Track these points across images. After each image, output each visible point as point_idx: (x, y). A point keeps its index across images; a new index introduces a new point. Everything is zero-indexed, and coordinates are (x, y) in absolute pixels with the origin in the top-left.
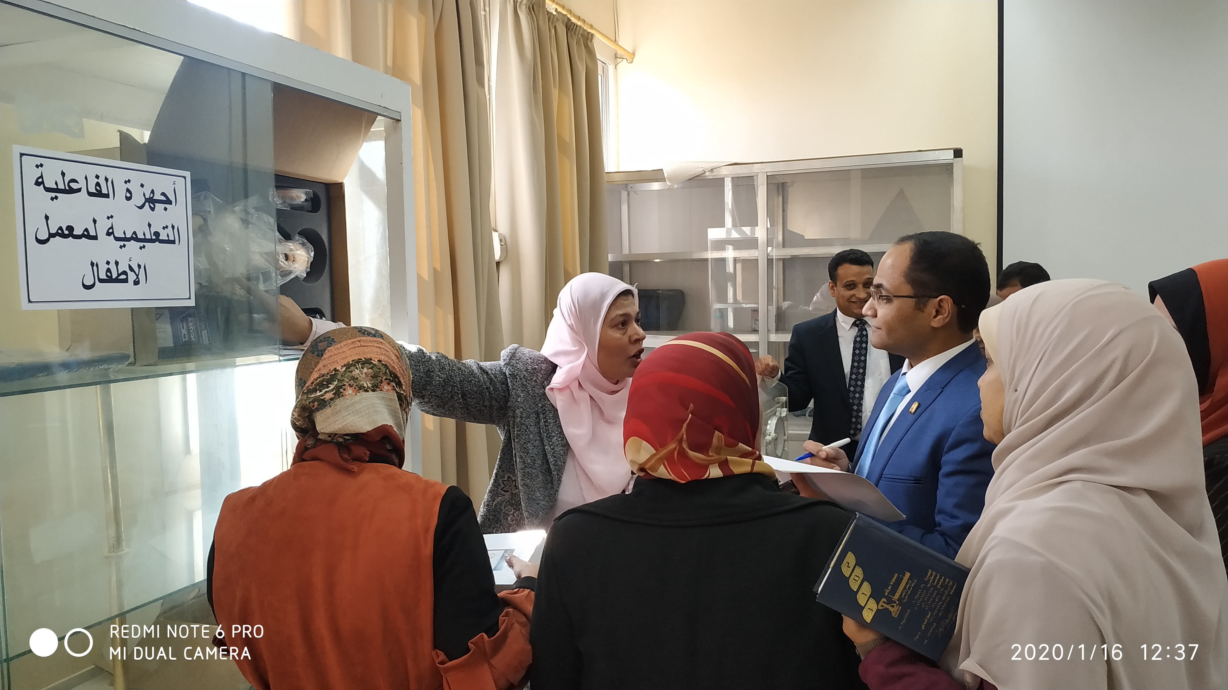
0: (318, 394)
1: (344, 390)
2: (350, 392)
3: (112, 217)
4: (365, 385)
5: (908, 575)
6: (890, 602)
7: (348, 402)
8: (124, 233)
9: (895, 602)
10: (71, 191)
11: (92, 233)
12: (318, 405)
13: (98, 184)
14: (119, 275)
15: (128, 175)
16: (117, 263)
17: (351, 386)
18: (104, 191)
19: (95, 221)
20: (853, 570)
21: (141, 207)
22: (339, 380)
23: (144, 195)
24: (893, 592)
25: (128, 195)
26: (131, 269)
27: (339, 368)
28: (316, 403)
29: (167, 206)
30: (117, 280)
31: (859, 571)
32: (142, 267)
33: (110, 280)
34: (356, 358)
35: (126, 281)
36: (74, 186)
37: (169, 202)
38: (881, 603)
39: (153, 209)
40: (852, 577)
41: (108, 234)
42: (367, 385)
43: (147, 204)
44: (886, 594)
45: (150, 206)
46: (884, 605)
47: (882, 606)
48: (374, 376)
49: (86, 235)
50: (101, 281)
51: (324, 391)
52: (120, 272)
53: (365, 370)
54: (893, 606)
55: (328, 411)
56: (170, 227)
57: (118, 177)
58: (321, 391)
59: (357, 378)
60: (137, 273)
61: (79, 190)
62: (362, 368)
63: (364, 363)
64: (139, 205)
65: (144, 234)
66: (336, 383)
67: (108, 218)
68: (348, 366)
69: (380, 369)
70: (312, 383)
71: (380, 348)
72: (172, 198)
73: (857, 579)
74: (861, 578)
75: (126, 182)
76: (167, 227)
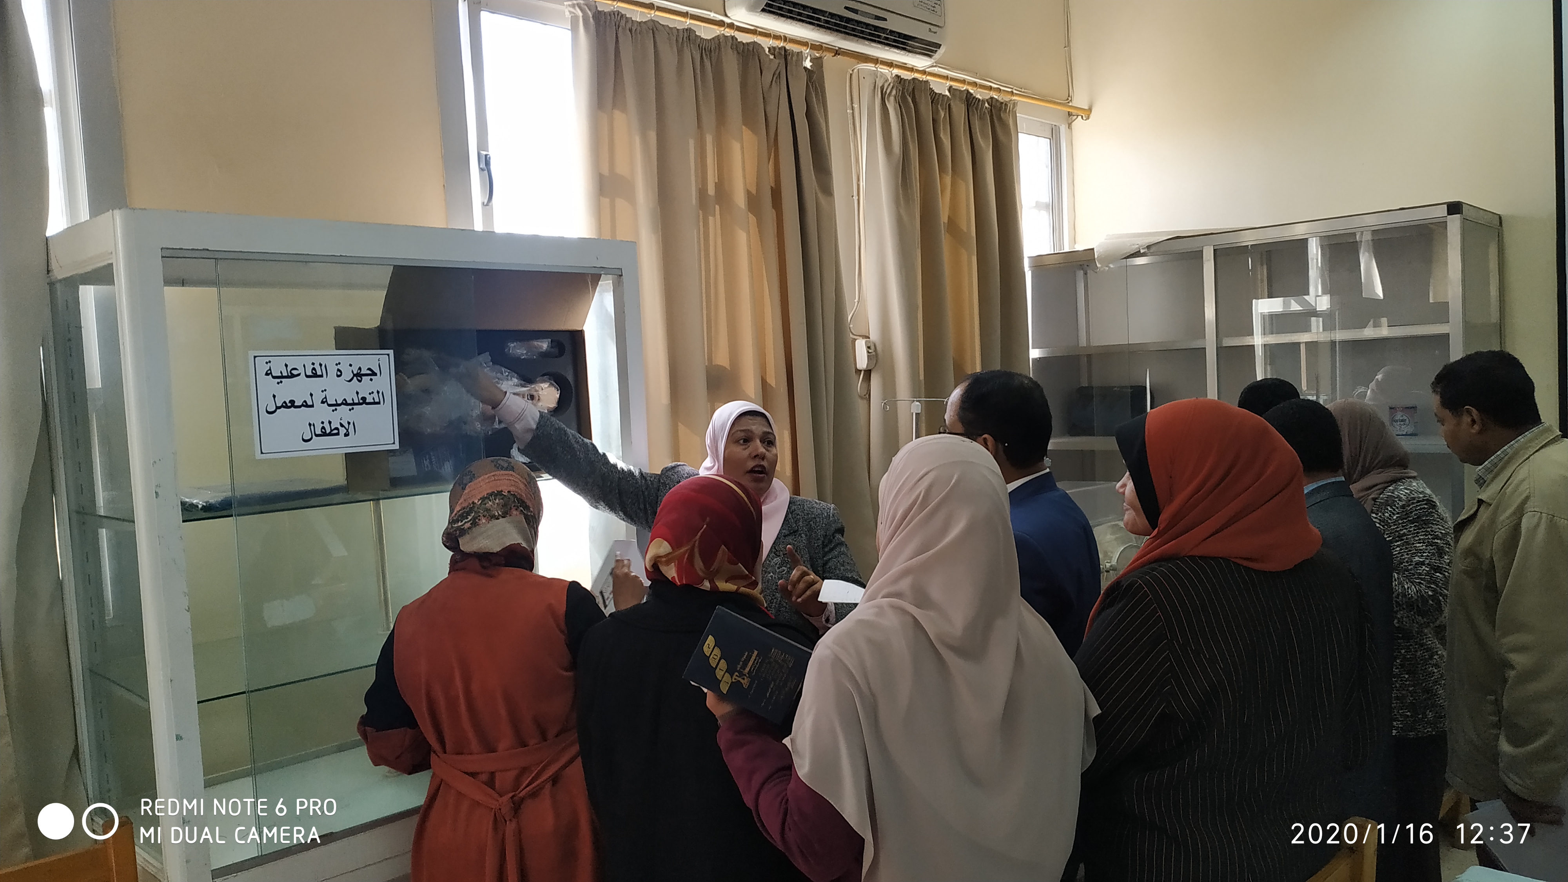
0: (460, 524)
1: (479, 520)
2: (484, 521)
3: (325, 390)
4: (497, 514)
5: (756, 652)
6: (741, 675)
7: (483, 529)
8: (336, 400)
9: (745, 675)
10: (293, 376)
11: (310, 403)
12: (460, 533)
13: (314, 369)
14: (332, 430)
15: (337, 359)
16: (330, 423)
17: (484, 516)
18: (319, 373)
19: (311, 395)
20: (712, 651)
21: (350, 381)
22: (475, 512)
23: (353, 372)
24: (744, 667)
25: (339, 373)
26: (342, 425)
27: (476, 501)
28: (458, 532)
29: (372, 377)
30: (330, 434)
31: (717, 651)
32: (352, 424)
33: (324, 434)
34: (490, 491)
35: (338, 434)
36: (295, 372)
37: (374, 374)
38: (734, 677)
39: (360, 381)
40: (711, 656)
41: (323, 402)
42: (498, 513)
43: (355, 378)
44: (738, 669)
45: (358, 380)
46: (737, 678)
47: (735, 679)
48: (505, 505)
49: (305, 405)
50: (317, 435)
51: (464, 522)
52: (333, 428)
53: (497, 501)
54: (744, 679)
55: (467, 537)
56: (375, 392)
57: (330, 364)
58: (462, 522)
59: (490, 510)
60: (347, 428)
61: (299, 375)
62: (495, 500)
63: (496, 495)
64: (348, 379)
65: (353, 400)
66: (473, 514)
67: (322, 391)
68: (483, 499)
69: (509, 498)
70: (456, 514)
71: (510, 480)
72: (377, 371)
73: (716, 657)
74: (719, 656)
75: (337, 365)
76: (373, 393)
